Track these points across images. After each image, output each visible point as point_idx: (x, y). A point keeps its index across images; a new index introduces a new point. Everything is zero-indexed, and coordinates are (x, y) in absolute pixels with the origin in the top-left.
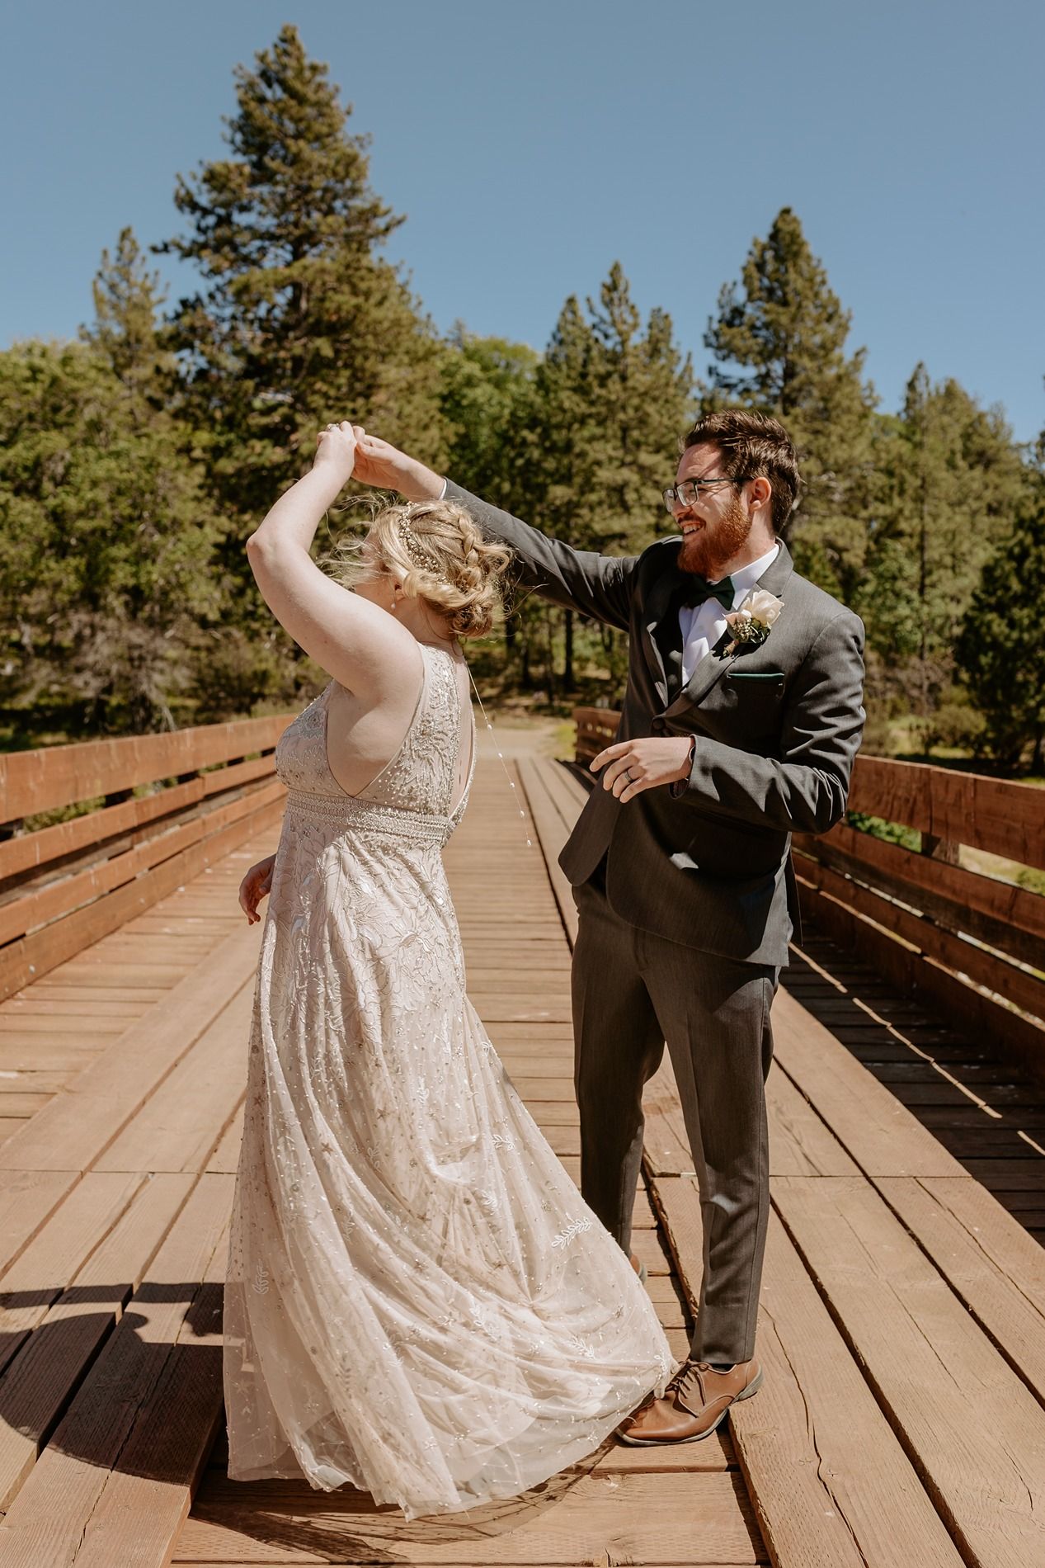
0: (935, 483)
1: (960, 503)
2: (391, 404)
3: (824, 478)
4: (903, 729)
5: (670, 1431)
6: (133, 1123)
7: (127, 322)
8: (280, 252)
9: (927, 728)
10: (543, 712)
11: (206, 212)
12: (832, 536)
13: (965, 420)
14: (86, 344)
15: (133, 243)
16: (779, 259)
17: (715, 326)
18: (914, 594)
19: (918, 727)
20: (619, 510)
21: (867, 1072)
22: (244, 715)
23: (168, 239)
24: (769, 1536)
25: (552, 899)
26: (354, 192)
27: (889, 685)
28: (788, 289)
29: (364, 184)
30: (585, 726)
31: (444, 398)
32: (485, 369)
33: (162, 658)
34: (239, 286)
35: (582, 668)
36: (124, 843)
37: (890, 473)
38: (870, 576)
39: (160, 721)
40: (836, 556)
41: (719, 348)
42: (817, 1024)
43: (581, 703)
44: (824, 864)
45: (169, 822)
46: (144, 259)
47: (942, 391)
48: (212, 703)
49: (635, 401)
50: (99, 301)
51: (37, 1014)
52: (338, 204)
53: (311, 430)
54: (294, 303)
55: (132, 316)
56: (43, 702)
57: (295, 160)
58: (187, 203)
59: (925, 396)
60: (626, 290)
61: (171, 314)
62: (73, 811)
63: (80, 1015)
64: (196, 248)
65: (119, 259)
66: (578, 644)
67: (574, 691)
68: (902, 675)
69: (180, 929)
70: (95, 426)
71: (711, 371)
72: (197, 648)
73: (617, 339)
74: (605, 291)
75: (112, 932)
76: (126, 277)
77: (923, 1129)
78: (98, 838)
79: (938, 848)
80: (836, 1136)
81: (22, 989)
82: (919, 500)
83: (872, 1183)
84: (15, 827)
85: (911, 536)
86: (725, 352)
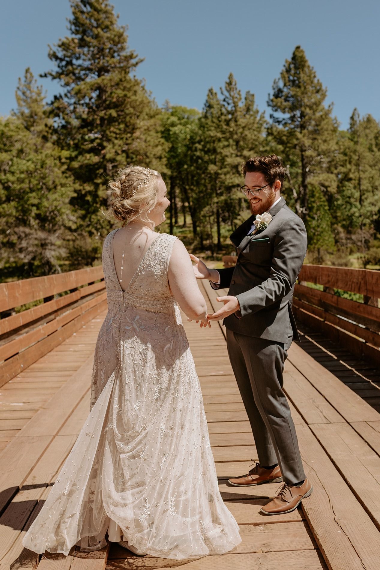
0: (364, 158)
1: (375, 166)
2: (142, 136)
3: (319, 158)
4: (355, 259)
5: (280, 508)
6: (70, 419)
7: (30, 107)
8: (93, 75)
9: (365, 257)
10: (209, 259)
11: (61, 60)
12: (323, 182)
13: (376, 131)
14: (15, 118)
15: (31, 74)
16: (296, 68)
17: (272, 97)
18: (358, 204)
19: (361, 258)
20: (237, 175)
21: (346, 386)
22: (90, 266)
23: (47, 71)
24: (318, 539)
25: (220, 330)
26: (122, 48)
27: (348, 241)
28: (301, 80)
29: (126, 45)
30: (227, 263)
31: (162, 133)
32: (179, 119)
33: (54, 245)
34: (77, 91)
35: (225, 241)
36: (52, 317)
37: (345, 154)
38: (339, 197)
39: (55, 271)
40: (325, 190)
41: (274, 106)
42: (326, 370)
43: (224, 255)
44: (326, 311)
45: (68, 308)
46: (36, 81)
47: (365, 119)
48: (76, 262)
49: (241, 130)
50: (18, 99)
51: (26, 382)
52: (116, 54)
53: (110, 148)
54: (99, 97)
55: (33, 105)
56: (7, 265)
57: (97, 37)
58: (54, 56)
59: (358, 122)
60: (235, 85)
61: (50, 102)
62: (24, 308)
63: (43, 382)
64: (58, 75)
65: (25, 81)
66: (223, 231)
67: (222, 250)
68: (354, 237)
69: (76, 349)
70: (21, 151)
71: (271, 116)
72: (68, 240)
73: (233, 105)
74: (227, 85)
75: (50, 351)
76: (29, 89)
77: (368, 405)
78: (43, 315)
79: (370, 301)
80: (335, 409)
81: (19, 374)
82: (357, 165)
83: (350, 424)
84: (12, 312)
85: (355, 180)
86: (276, 108)
